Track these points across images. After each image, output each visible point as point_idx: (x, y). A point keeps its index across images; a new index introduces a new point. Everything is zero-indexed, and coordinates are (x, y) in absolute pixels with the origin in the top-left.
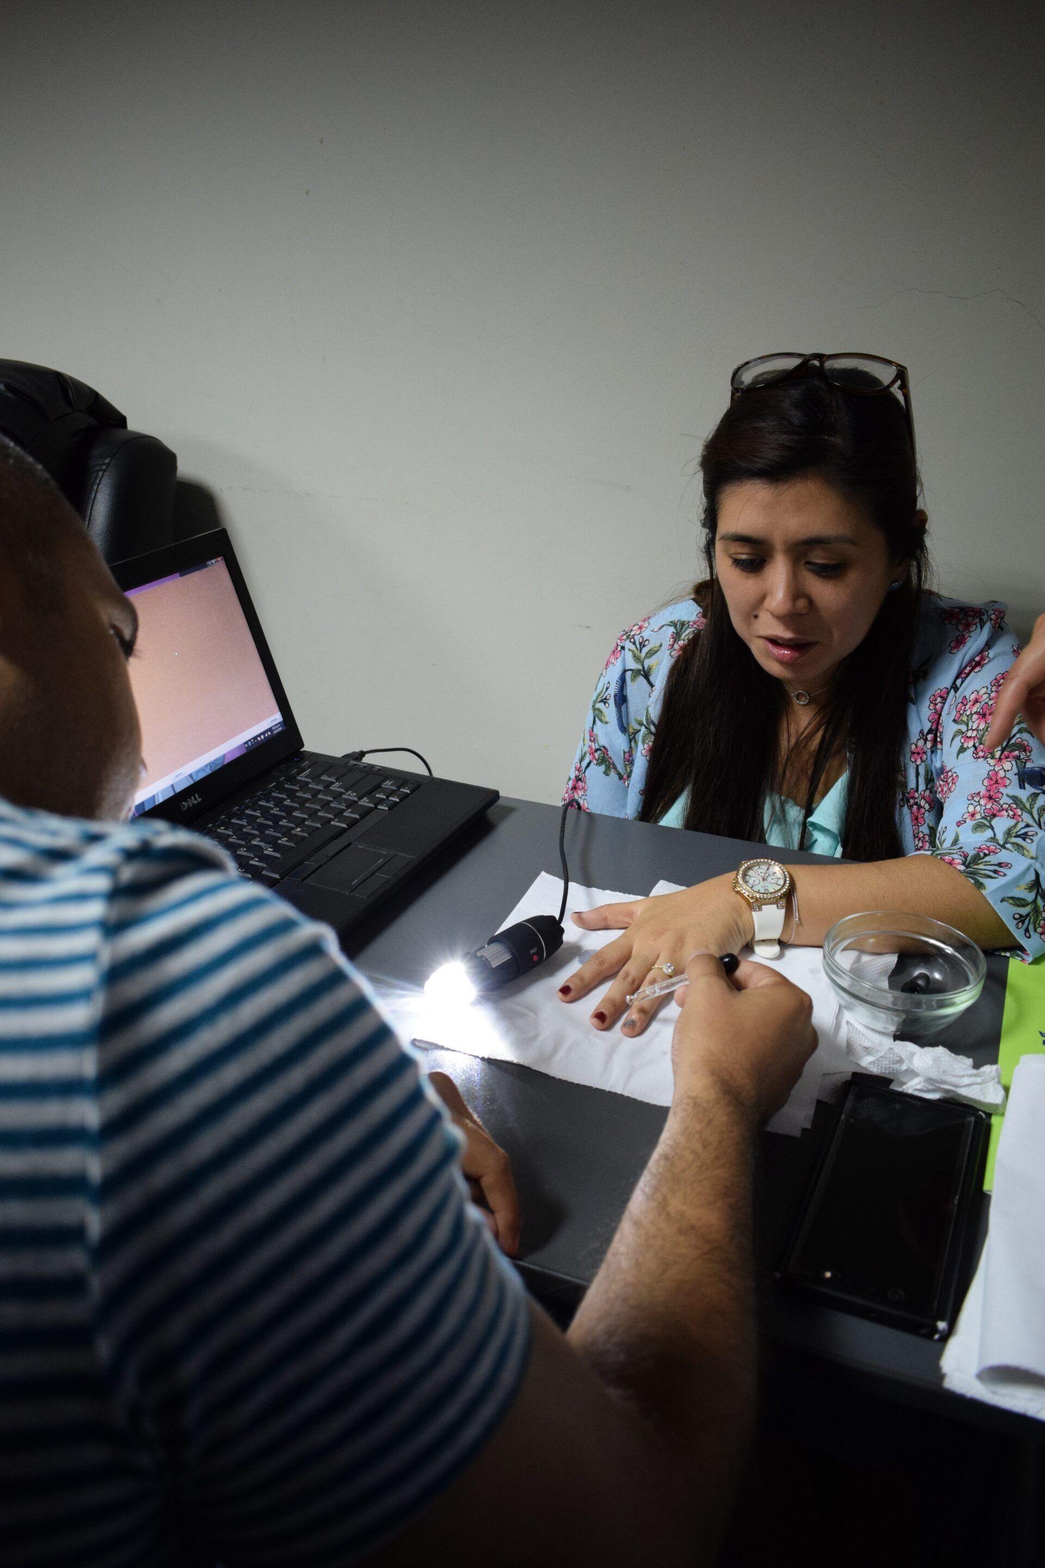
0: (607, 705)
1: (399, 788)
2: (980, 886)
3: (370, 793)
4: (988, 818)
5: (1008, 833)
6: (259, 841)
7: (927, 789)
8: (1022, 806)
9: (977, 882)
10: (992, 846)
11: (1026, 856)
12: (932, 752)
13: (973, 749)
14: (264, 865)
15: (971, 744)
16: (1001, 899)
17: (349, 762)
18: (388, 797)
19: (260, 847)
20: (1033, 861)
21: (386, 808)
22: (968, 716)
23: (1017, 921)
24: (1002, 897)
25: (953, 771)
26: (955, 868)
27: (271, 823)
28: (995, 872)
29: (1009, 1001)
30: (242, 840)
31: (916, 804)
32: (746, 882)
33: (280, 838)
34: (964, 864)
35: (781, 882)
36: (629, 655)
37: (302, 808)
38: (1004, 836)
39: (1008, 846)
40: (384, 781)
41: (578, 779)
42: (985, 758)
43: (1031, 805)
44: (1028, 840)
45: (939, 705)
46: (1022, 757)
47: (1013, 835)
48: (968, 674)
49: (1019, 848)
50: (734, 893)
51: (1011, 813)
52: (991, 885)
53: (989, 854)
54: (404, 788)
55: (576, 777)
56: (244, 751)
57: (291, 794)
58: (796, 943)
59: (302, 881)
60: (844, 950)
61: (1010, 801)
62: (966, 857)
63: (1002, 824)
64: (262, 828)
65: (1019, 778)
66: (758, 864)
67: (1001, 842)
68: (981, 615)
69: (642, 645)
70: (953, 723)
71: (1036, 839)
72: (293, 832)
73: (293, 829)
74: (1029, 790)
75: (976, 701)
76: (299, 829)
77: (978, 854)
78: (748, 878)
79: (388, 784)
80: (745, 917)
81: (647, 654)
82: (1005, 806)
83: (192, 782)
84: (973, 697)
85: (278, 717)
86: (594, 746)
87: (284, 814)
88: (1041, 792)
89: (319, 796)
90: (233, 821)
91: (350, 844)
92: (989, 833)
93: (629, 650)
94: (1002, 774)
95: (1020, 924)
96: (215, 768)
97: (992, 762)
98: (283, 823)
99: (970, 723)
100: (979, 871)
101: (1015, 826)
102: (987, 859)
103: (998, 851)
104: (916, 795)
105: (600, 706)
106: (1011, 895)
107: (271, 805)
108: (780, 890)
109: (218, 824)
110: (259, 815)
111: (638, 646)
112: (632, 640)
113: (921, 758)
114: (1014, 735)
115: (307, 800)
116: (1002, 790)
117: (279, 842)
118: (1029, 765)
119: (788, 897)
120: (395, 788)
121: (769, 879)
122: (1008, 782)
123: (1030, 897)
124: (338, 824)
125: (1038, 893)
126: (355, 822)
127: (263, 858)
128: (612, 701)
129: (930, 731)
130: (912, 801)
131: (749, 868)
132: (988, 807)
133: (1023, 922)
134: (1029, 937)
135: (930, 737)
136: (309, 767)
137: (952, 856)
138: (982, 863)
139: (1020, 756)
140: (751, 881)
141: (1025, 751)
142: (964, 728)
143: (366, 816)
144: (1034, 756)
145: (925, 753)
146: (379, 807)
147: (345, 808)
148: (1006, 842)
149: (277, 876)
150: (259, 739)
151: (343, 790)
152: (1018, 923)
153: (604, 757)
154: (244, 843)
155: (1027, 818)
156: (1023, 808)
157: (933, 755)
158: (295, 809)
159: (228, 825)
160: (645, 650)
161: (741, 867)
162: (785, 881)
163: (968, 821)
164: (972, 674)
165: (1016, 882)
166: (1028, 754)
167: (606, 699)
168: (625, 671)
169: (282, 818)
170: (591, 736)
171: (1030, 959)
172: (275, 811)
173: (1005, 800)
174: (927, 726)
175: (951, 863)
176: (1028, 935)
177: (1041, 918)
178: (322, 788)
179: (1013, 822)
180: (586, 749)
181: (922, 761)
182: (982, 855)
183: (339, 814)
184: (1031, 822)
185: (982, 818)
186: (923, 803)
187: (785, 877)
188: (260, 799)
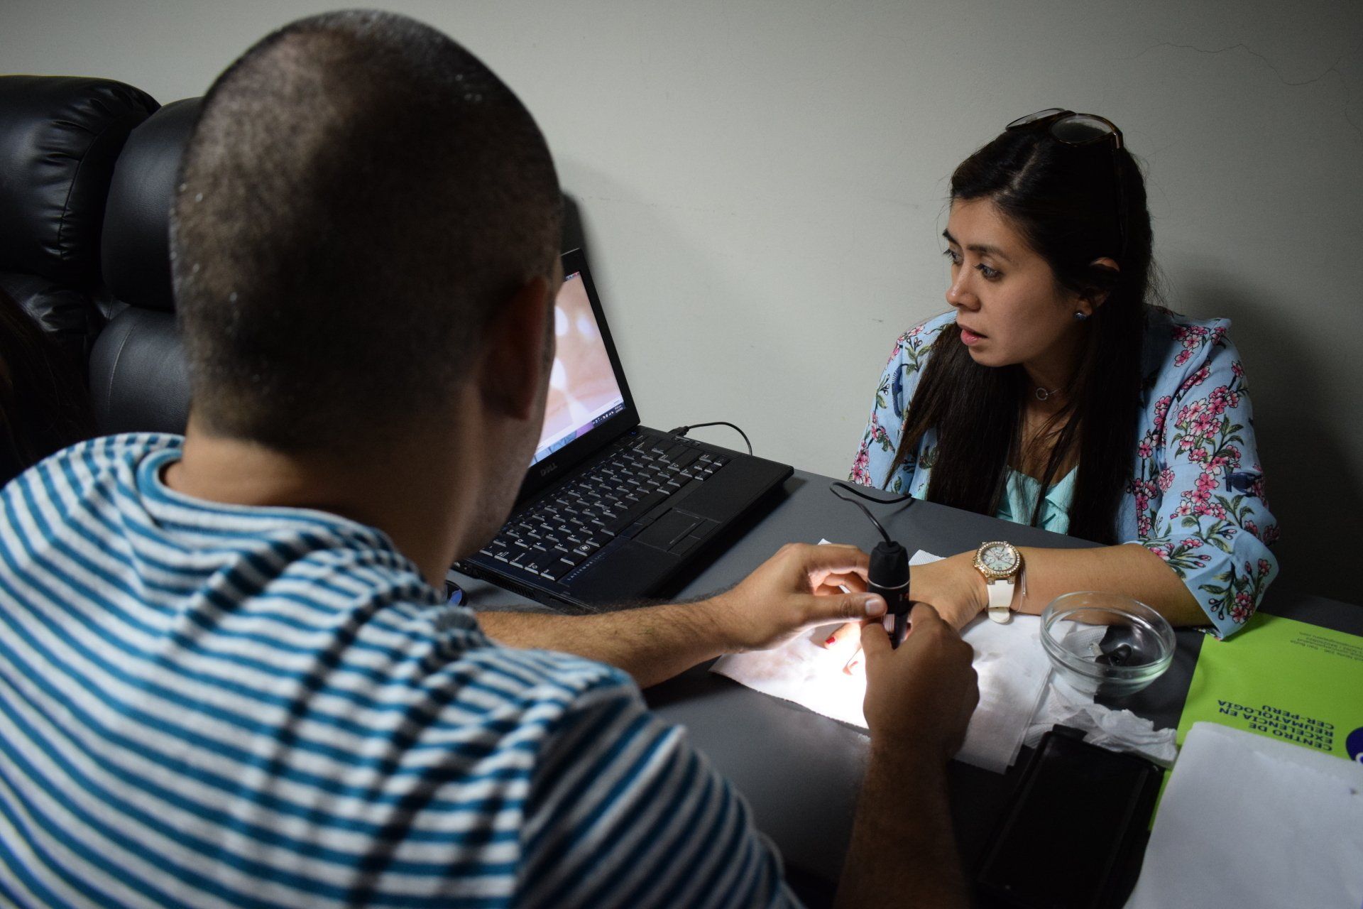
0: (886, 393)
1: (713, 462)
2: (1181, 574)
3: (689, 466)
4: (1196, 515)
5: (1212, 530)
6: (601, 503)
7: (1151, 480)
8: (1227, 506)
9: (1179, 571)
10: (1196, 540)
11: (1224, 551)
12: (1158, 450)
13: (1189, 452)
14: (603, 524)
15: (1187, 448)
16: (1199, 586)
17: (675, 437)
18: (704, 469)
19: (601, 508)
20: (1230, 555)
21: (702, 479)
22: (1187, 423)
23: (1211, 606)
24: (1200, 584)
25: (1171, 469)
26: (1161, 558)
27: (610, 488)
28: (1196, 563)
29: (1198, 672)
30: (587, 502)
31: (1141, 491)
32: (983, 560)
33: (617, 502)
34: (1169, 555)
35: (1013, 562)
36: (905, 352)
37: (635, 477)
38: (1208, 531)
39: (1210, 541)
40: (702, 455)
41: (863, 453)
42: (1199, 461)
43: (1235, 506)
44: (1228, 537)
45: (1163, 410)
46: (1231, 462)
47: (1216, 531)
48: (1190, 387)
49: (1219, 543)
50: (973, 569)
51: (1217, 512)
52: (1191, 575)
53: (1192, 548)
54: (717, 462)
55: (861, 451)
56: (592, 427)
57: (628, 464)
58: (1023, 611)
59: (632, 538)
60: (1063, 620)
61: (1217, 501)
62: (1172, 549)
63: (1207, 521)
64: (603, 492)
65: (1227, 482)
66: (996, 546)
67: (1205, 537)
68: (1204, 333)
69: (917, 345)
70: (1175, 428)
71: (1235, 536)
72: (627, 497)
73: (627, 494)
74: (1235, 492)
75: (1195, 411)
76: (631, 495)
77: (1183, 547)
78: (986, 556)
79: (704, 458)
80: (981, 588)
81: (920, 352)
82: (1213, 505)
83: (550, 453)
84: (1193, 407)
85: (619, 399)
86: (876, 427)
87: (621, 481)
88: (1244, 494)
89: (649, 466)
90: (581, 485)
91: (671, 509)
92: (1195, 528)
93: (906, 348)
94: (1212, 477)
95: (1215, 608)
96: (569, 442)
97: (1204, 466)
98: (620, 488)
99: (1189, 430)
100: (1181, 562)
101: (1218, 524)
102: (1190, 551)
103: (1201, 544)
104: (1142, 484)
105: (881, 393)
106: (1208, 583)
107: (611, 472)
108: (1011, 568)
109: (569, 487)
110: (601, 480)
111: (913, 346)
112: (909, 341)
113: (1147, 454)
114: (1226, 443)
115: (640, 469)
116: (1211, 491)
117: (616, 505)
118: (1236, 471)
119: (1018, 575)
120: (709, 461)
121: (1003, 558)
122: (1216, 484)
123: (1225, 585)
124: (662, 491)
125: (1232, 583)
126: (677, 489)
127: (603, 518)
128: (890, 390)
129: (1155, 432)
130: (1137, 489)
131: (988, 549)
132: (1198, 504)
133: (1218, 606)
134: (1223, 619)
135: (1155, 437)
136: (643, 441)
137: (1160, 547)
138: (1185, 555)
139: (1229, 461)
140: (988, 560)
141: (1234, 457)
142: (1183, 433)
143: (685, 484)
144: (1242, 461)
145: (1151, 449)
146: (696, 478)
147: (668, 477)
148: (1209, 538)
149: (612, 534)
150: (604, 417)
151: (668, 462)
152: (1213, 607)
153: (883, 436)
154: (588, 504)
155: (1230, 517)
156: (1228, 508)
157: (1158, 452)
158: (629, 477)
159: (577, 489)
160: (918, 349)
161: (980, 547)
162: (1016, 561)
163: (1180, 515)
164: (1194, 386)
165: (1213, 573)
166: (1237, 460)
167: (886, 388)
168: (902, 365)
169: (619, 484)
170: (874, 418)
171: (1222, 638)
172: (614, 478)
173: (1213, 500)
174: (1153, 428)
175: (1158, 554)
176: (1221, 617)
177: (1233, 603)
178: (652, 459)
179: (1217, 520)
180: (870, 428)
181: (1148, 456)
182: (1186, 547)
183: (664, 482)
184: (1233, 520)
185: (1190, 514)
186: (1147, 491)
187: (1017, 558)
188: (603, 467)
